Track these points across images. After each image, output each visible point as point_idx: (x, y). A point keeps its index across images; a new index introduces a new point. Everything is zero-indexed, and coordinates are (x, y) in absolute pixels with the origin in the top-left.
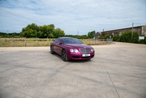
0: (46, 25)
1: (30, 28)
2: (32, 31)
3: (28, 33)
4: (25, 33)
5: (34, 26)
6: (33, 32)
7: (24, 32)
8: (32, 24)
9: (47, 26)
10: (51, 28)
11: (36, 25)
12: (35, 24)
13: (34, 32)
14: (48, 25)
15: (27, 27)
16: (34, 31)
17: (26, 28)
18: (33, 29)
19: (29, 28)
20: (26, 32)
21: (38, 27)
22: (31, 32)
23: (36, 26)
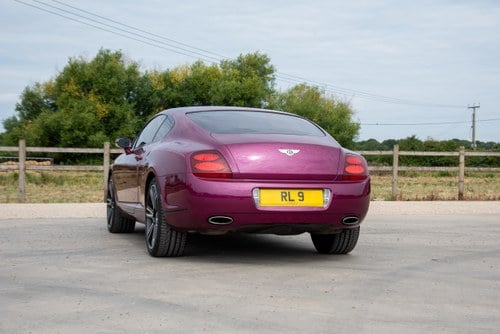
0: (208, 65)
1: (86, 85)
2: (103, 109)
3: (68, 123)
4: (47, 128)
5: (112, 73)
6: (106, 120)
7: (38, 121)
8: (97, 59)
9: (213, 71)
10: (248, 82)
11: (127, 66)
12: (118, 56)
13: (112, 115)
14: (224, 65)
15: (61, 82)
16: (118, 110)
17: (48, 87)
18: (107, 95)
19: (72, 87)
20: (49, 117)
21: (146, 79)
22: (88, 117)
23: (133, 71)
